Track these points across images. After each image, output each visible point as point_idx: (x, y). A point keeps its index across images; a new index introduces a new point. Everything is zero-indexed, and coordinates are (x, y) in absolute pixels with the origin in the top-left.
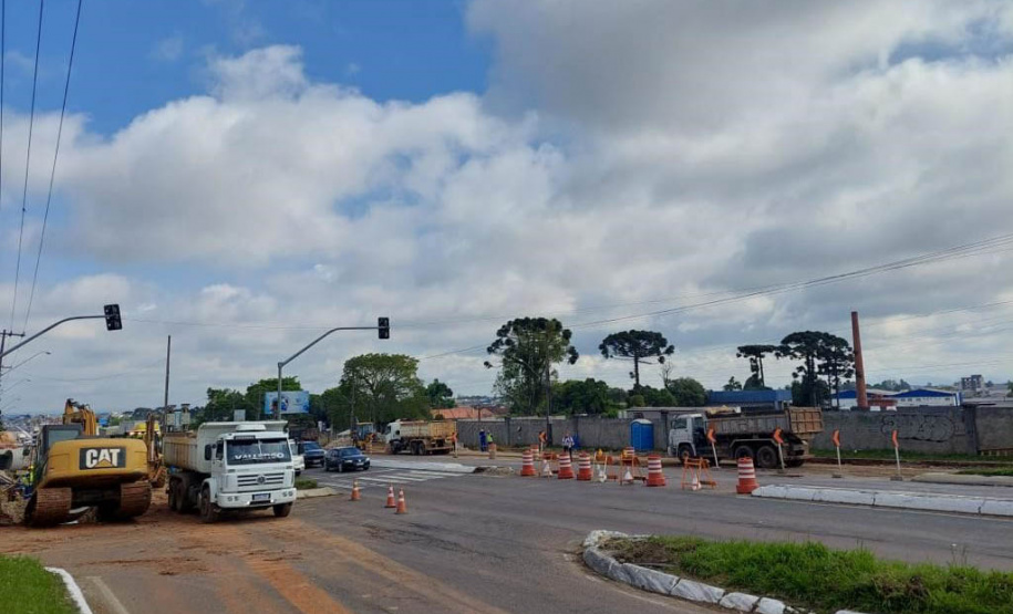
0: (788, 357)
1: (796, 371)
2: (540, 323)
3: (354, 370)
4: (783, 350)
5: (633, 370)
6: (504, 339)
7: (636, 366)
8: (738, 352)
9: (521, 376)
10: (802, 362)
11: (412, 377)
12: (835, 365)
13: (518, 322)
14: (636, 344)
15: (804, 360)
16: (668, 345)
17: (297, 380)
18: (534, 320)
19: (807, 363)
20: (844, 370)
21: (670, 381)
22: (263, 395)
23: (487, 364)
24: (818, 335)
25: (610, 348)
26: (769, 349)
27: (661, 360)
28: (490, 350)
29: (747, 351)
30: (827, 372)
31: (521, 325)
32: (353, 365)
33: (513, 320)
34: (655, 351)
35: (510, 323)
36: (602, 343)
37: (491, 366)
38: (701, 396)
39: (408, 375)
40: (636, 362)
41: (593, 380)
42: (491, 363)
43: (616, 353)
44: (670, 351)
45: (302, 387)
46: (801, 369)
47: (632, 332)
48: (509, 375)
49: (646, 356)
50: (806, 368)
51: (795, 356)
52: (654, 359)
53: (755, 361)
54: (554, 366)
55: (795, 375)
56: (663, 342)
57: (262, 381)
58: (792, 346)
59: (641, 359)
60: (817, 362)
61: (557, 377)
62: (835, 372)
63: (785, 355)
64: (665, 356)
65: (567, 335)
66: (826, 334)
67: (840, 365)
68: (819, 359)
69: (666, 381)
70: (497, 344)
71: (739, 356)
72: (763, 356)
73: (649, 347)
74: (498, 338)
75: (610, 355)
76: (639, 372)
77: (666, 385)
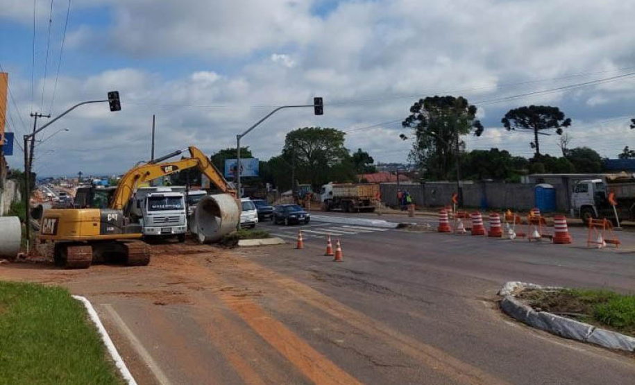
2: (448, 101)
3: (295, 143)
5: (533, 141)
6: (417, 115)
7: (536, 137)
8: (632, 123)
9: (434, 147)
11: (340, 146)
13: (428, 99)
14: (535, 117)
16: (565, 118)
17: (249, 150)
18: (443, 98)
21: (568, 150)
22: (224, 162)
23: (402, 136)
25: (512, 122)
27: (559, 132)
28: (406, 124)
31: (431, 102)
32: (292, 137)
33: (424, 98)
34: (553, 124)
35: (421, 101)
36: (504, 117)
37: (406, 138)
38: (599, 164)
39: (337, 145)
40: (536, 133)
41: (497, 149)
42: (406, 135)
43: (517, 126)
44: (567, 123)
45: (253, 155)
47: (532, 107)
48: (422, 146)
49: (544, 128)
54: (462, 137)
56: (561, 116)
57: (222, 151)
59: (539, 131)
61: (464, 147)
64: (563, 128)
65: (473, 110)
69: (565, 150)
70: (410, 119)
71: (632, 128)
73: (547, 120)
74: (411, 114)
75: (512, 127)
76: (539, 142)
77: (564, 154)
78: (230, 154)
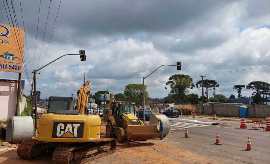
0: (251, 89)
1: (253, 93)
2: (183, 76)
3: (129, 89)
4: (249, 87)
6: (171, 81)
7: (207, 90)
8: (234, 87)
9: (177, 92)
10: (255, 91)
12: (266, 92)
13: (176, 75)
14: (207, 83)
15: (256, 90)
16: (217, 84)
18: (181, 75)
19: (257, 91)
20: (269, 93)
21: (215, 95)
23: (166, 88)
24: (261, 82)
25: (199, 85)
26: (244, 86)
27: (214, 89)
28: (167, 84)
29: (236, 87)
30: (263, 94)
32: (128, 87)
33: (174, 75)
34: (213, 86)
36: (197, 83)
37: (167, 89)
40: (207, 89)
41: (194, 94)
42: (167, 88)
43: (201, 86)
44: (218, 86)
46: (255, 92)
47: (207, 80)
48: (172, 92)
49: (209, 87)
50: (256, 92)
51: (254, 89)
52: (212, 88)
53: (239, 90)
54: (187, 89)
55: (253, 94)
56: (216, 83)
57: (99, 91)
58: (252, 86)
59: (208, 88)
60: (261, 91)
61: (188, 93)
62: (266, 94)
63: (250, 88)
64: (216, 87)
65: (191, 80)
66: (263, 82)
67: (268, 92)
68: (260, 89)
69: (214, 95)
70: (169, 82)
71: (234, 88)
72: (241, 89)
73: (211, 85)
74: (169, 80)
75: (198, 86)
76: (208, 92)
77: (214, 96)
78: (102, 92)
